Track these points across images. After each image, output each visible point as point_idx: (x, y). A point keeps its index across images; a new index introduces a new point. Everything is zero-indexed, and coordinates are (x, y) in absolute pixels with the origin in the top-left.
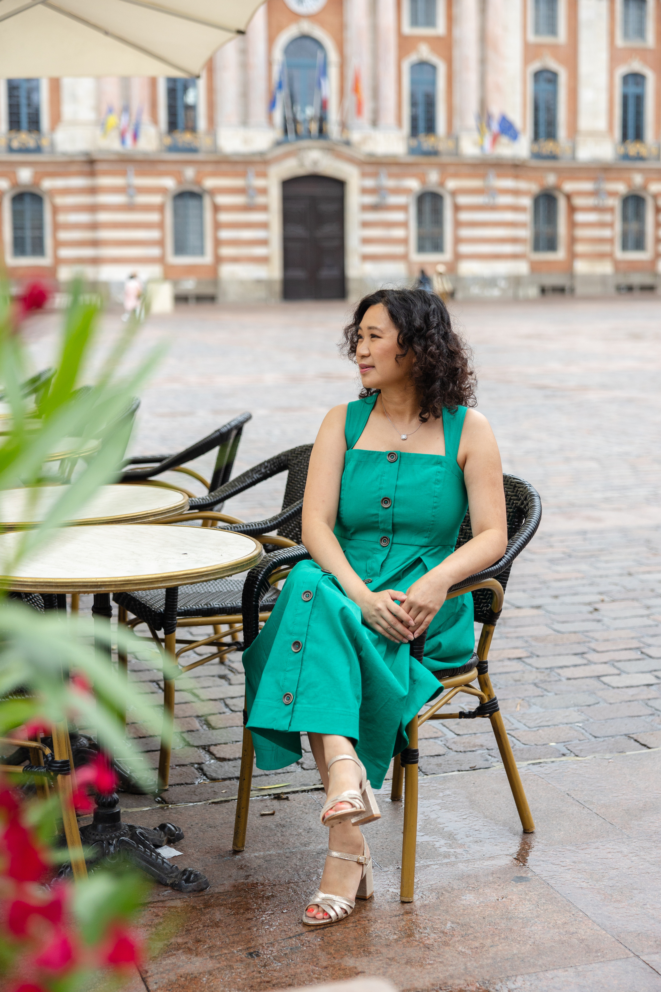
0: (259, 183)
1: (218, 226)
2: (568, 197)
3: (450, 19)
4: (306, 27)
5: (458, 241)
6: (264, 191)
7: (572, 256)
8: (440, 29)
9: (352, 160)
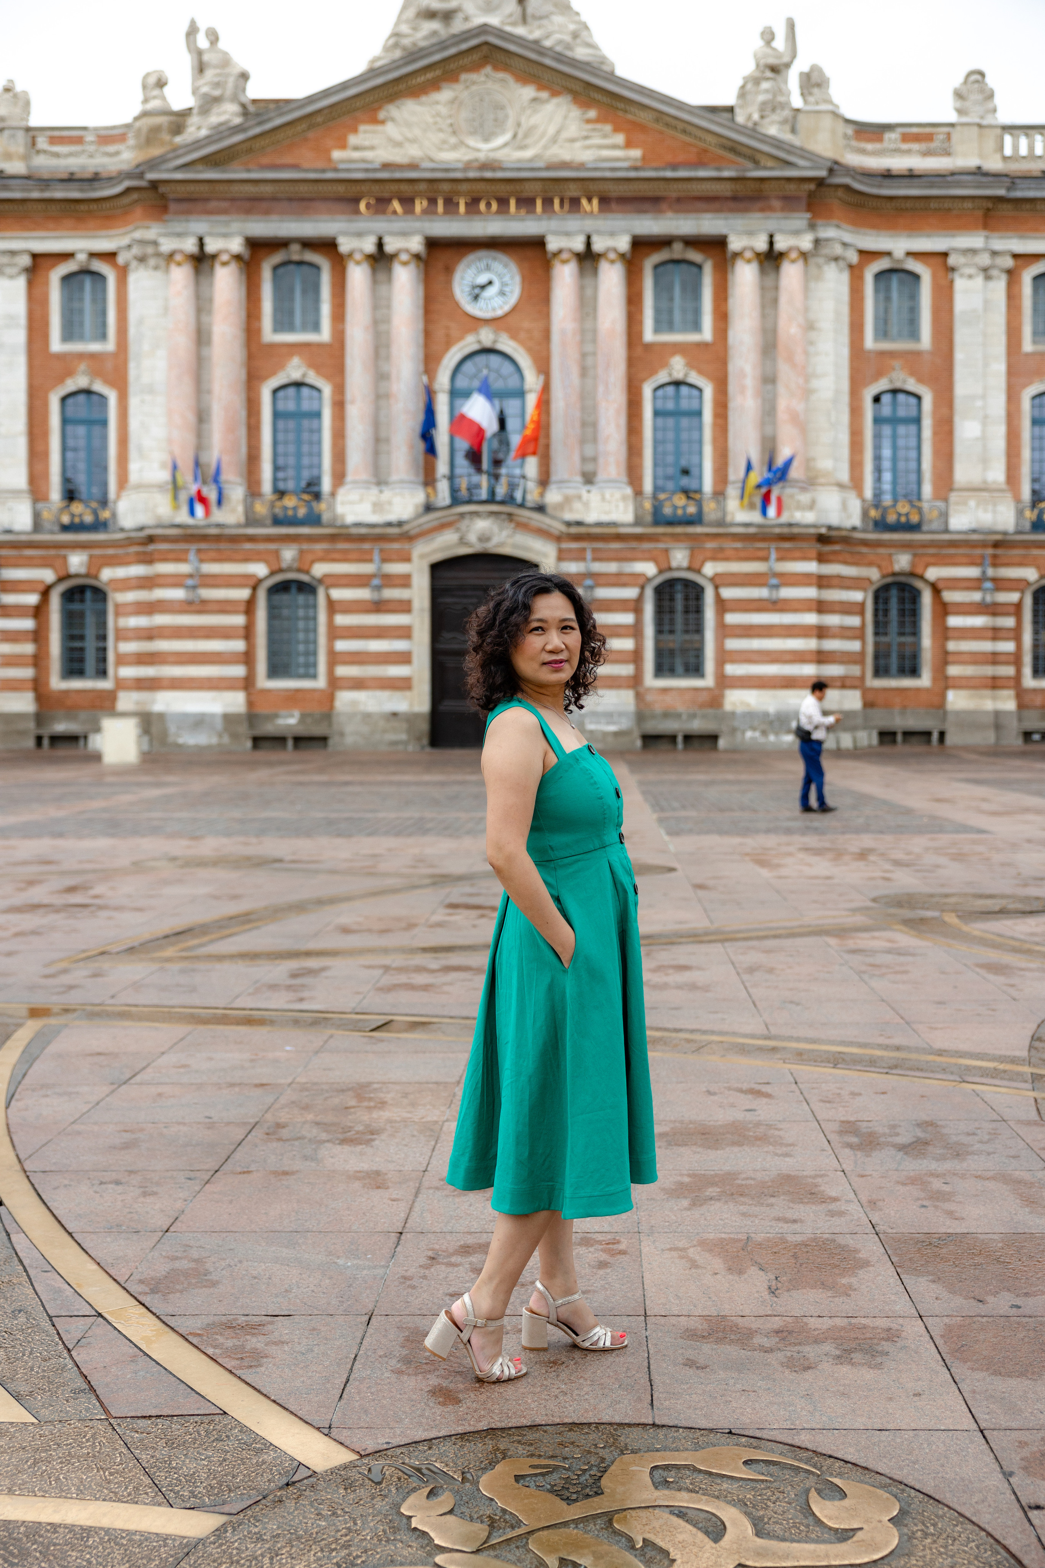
0: (396, 568)
1: (334, 633)
2: (936, 590)
3: (722, 317)
4: (486, 337)
5: (724, 657)
6: (405, 581)
7: (944, 682)
8: (707, 333)
9: (543, 533)
